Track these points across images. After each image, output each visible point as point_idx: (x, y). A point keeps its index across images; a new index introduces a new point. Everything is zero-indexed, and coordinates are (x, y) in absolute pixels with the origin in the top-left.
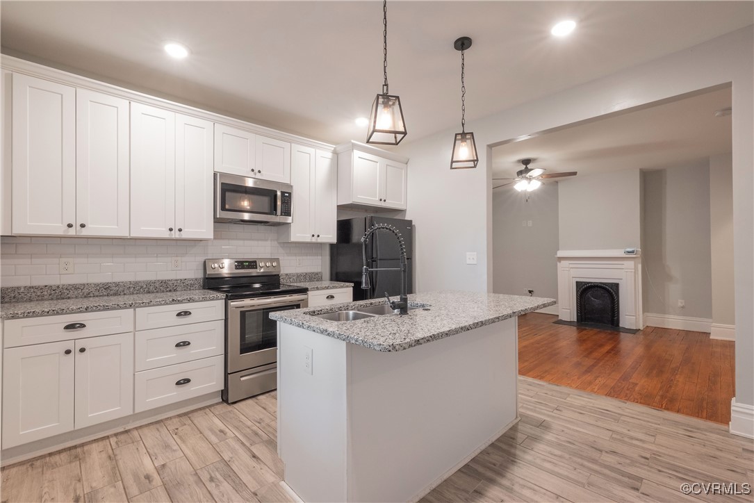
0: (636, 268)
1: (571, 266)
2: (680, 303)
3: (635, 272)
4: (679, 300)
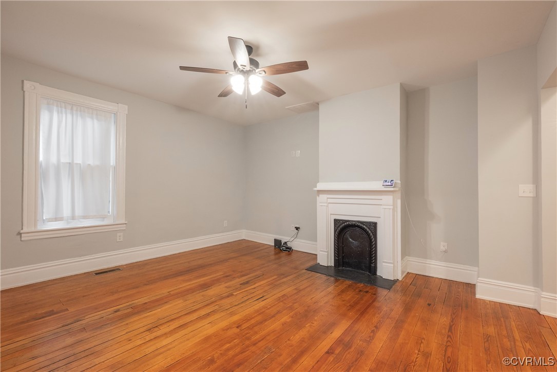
0: (394, 205)
1: (330, 201)
2: (443, 246)
3: (393, 209)
4: (441, 243)
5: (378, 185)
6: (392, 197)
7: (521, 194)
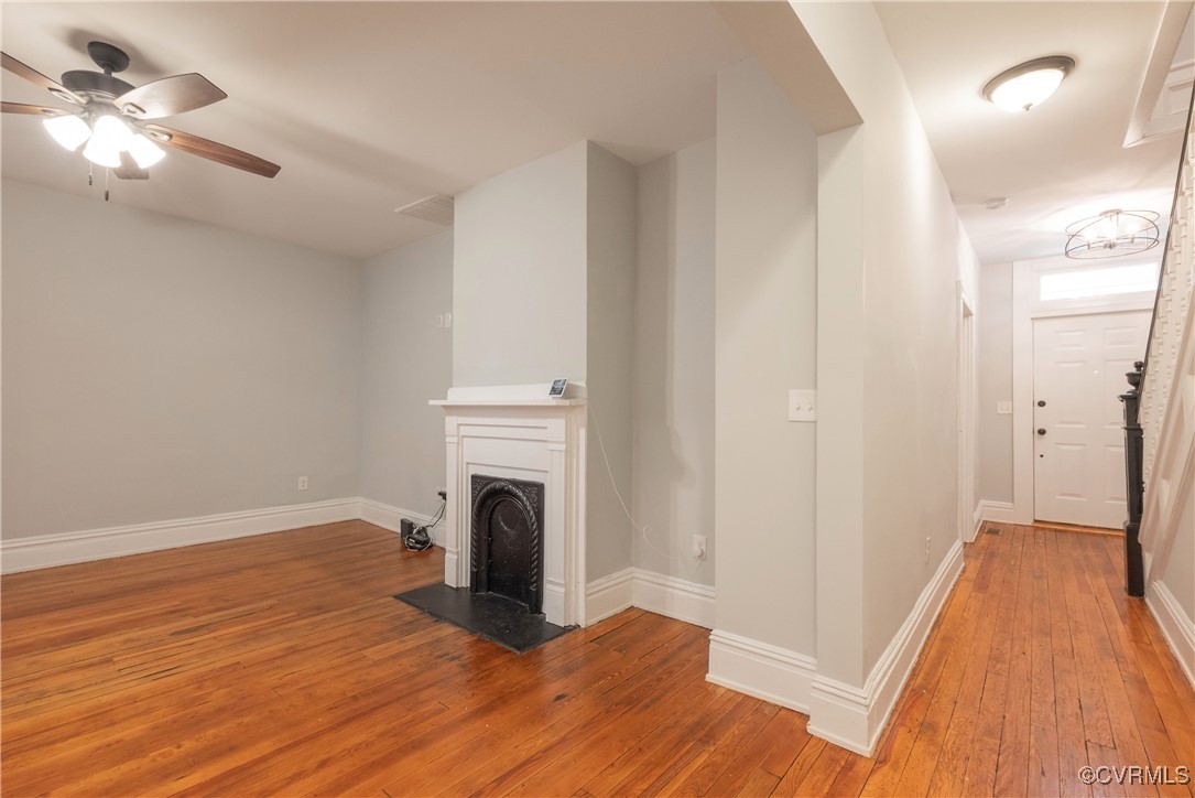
0: (569, 439)
1: (463, 430)
2: (697, 544)
3: (568, 452)
4: (695, 536)
5: (540, 394)
6: (562, 422)
7: (794, 415)
